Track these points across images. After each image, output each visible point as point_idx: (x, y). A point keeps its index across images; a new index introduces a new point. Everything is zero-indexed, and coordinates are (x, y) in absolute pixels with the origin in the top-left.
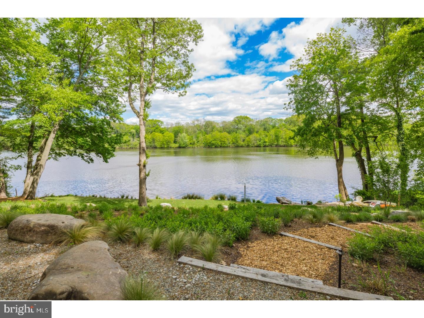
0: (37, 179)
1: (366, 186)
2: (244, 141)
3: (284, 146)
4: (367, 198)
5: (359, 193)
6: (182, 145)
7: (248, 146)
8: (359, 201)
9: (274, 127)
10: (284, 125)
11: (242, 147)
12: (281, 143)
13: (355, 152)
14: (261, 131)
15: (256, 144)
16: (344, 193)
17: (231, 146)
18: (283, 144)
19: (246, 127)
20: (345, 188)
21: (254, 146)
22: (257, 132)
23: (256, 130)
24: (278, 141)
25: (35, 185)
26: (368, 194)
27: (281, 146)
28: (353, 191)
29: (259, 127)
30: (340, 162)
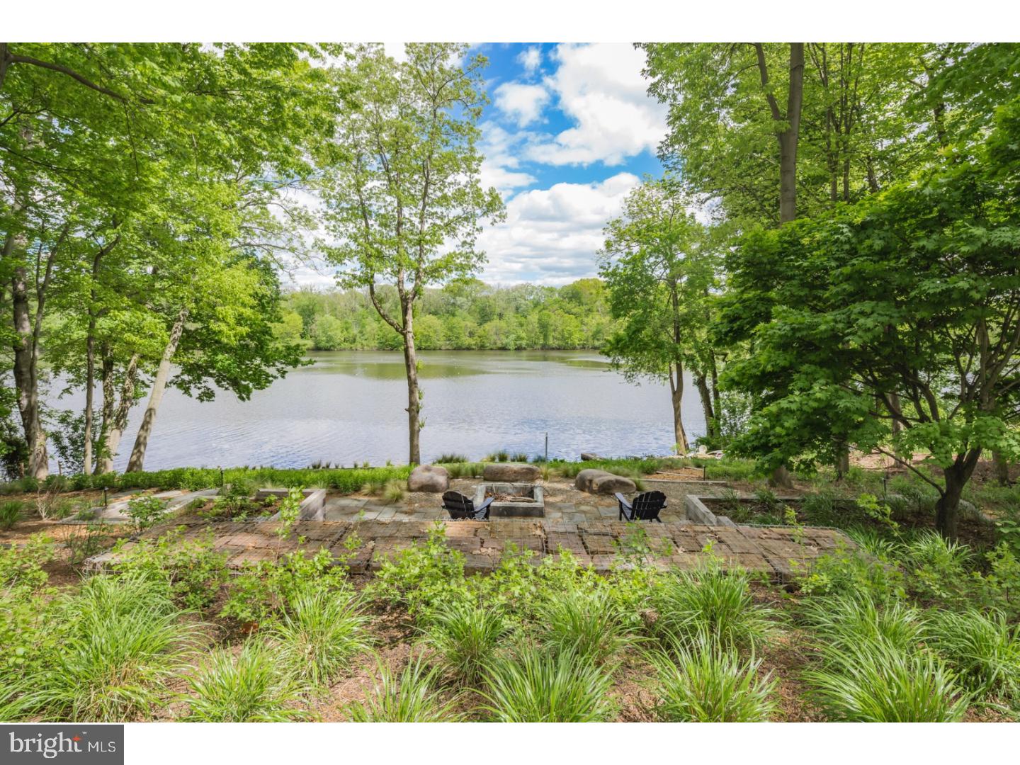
0: (145, 438)
1: (711, 431)
2: (471, 334)
3: (559, 349)
4: (712, 448)
5: (701, 441)
6: (323, 344)
7: (482, 348)
8: (702, 452)
9: (536, 304)
10: (556, 302)
11: (469, 349)
12: (551, 342)
13: (697, 377)
14: (510, 314)
15: (499, 345)
16: (682, 442)
17: (443, 348)
18: (556, 343)
19: (474, 301)
20: (684, 435)
21: (494, 347)
22: (501, 316)
23: (498, 310)
24: (546, 337)
25: (142, 449)
26: (714, 442)
27: (553, 349)
28: (694, 440)
29: (502, 304)
30: (677, 395)
